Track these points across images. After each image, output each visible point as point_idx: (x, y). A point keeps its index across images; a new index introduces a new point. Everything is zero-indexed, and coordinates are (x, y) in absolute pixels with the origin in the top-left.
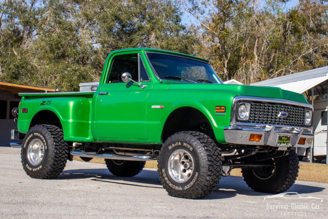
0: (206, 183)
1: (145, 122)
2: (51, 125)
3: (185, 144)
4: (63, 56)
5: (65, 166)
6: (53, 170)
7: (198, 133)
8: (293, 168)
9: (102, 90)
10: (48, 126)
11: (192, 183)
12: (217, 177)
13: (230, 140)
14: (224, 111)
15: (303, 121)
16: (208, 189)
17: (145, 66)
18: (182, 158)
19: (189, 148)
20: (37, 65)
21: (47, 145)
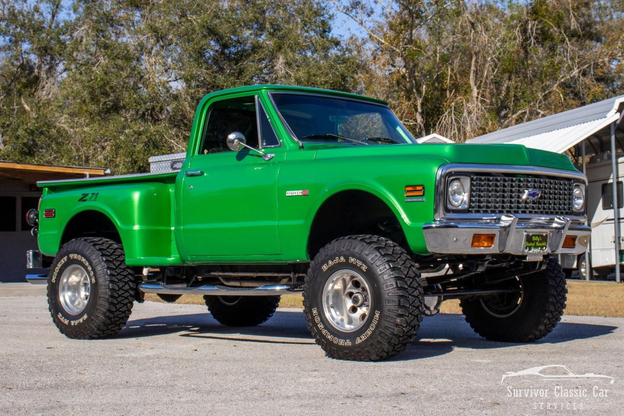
0: (396, 330)
1: (276, 223)
2: (100, 238)
3: (352, 260)
4: (116, 108)
5: (130, 312)
6: (108, 322)
7: (375, 238)
8: (555, 293)
9: (191, 168)
10: (95, 239)
11: (369, 332)
12: (416, 318)
13: (436, 247)
14: (421, 193)
15: (569, 204)
16: (399, 341)
17: (270, 118)
18: (349, 286)
19: (361, 266)
20: (68, 126)
21: (95, 275)
